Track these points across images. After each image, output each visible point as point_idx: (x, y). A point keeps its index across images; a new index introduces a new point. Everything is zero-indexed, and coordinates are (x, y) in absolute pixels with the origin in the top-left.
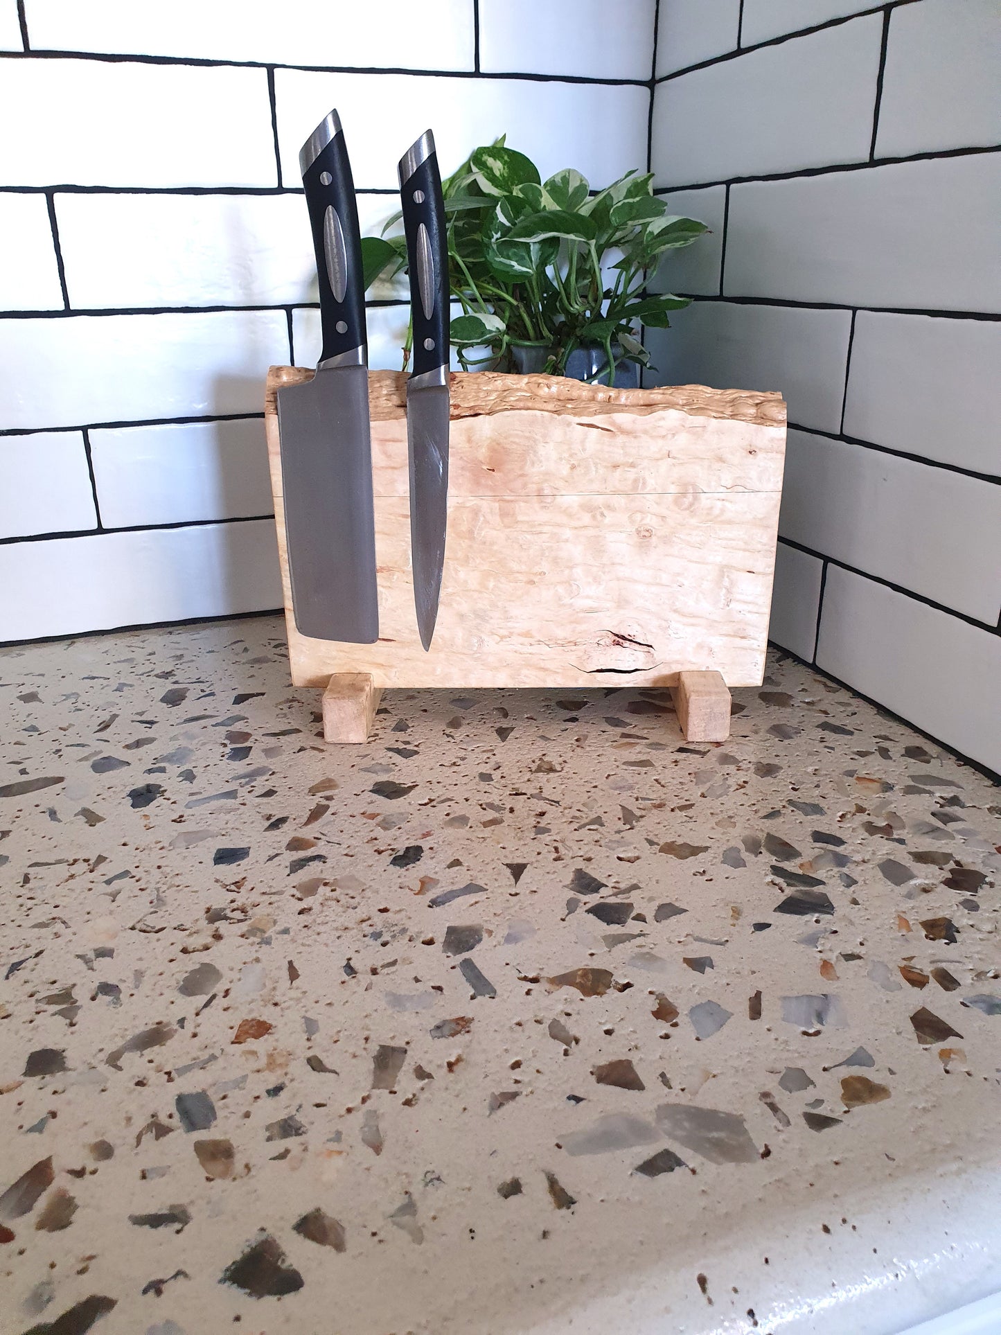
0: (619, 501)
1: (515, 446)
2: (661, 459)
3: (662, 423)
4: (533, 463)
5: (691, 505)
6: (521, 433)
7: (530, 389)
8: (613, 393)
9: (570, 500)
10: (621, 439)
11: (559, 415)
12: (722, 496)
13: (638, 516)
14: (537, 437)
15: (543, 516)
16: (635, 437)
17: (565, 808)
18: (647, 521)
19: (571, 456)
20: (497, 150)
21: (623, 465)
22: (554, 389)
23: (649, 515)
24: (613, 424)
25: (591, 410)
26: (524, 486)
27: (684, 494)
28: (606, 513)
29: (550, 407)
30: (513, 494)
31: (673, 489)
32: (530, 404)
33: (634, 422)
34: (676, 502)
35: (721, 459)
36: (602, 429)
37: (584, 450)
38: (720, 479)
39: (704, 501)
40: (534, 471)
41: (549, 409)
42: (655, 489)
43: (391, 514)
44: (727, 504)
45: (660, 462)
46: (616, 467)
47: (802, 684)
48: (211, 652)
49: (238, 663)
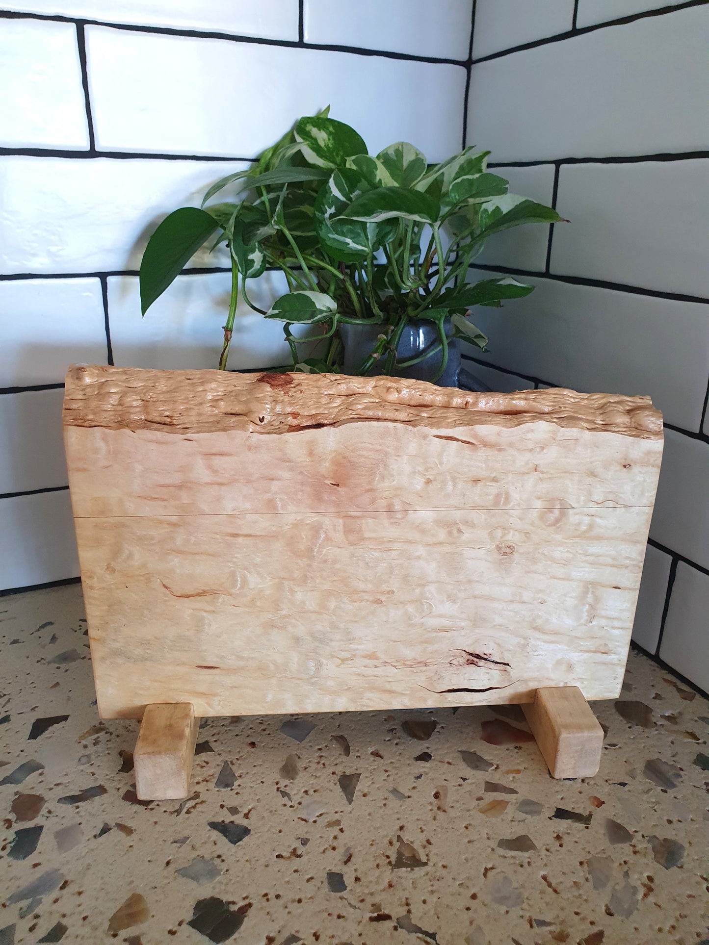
0: (480, 517)
1: (363, 460)
2: (528, 473)
3: (529, 436)
4: (383, 478)
5: (558, 520)
6: (370, 446)
7: (377, 393)
8: (470, 398)
9: (425, 515)
10: (483, 453)
11: (414, 426)
12: (592, 511)
13: (499, 533)
14: (389, 450)
15: (392, 532)
16: (500, 450)
18: (509, 537)
19: (427, 469)
20: (321, 121)
21: (485, 479)
22: (405, 393)
23: (512, 531)
24: (475, 436)
25: (449, 421)
26: (373, 501)
27: (550, 510)
28: (463, 528)
29: (402, 416)
30: (360, 510)
31: (539, 504)
32: (379, 414)
33: (498, 434)
34: (542, 517)
35: (592, 474)
36: (463, 442)
37: (441, 464)
38: (590, 493)
39: (573, 518)
40: (384, 486)
41: (402, 419)
42: (519, 505)
43: (216, 533)
44: (598, 520)
45: (526, 477)
46: (476, 481)
47: (653, 686)
48: (15, 642)
49: (43, 662)
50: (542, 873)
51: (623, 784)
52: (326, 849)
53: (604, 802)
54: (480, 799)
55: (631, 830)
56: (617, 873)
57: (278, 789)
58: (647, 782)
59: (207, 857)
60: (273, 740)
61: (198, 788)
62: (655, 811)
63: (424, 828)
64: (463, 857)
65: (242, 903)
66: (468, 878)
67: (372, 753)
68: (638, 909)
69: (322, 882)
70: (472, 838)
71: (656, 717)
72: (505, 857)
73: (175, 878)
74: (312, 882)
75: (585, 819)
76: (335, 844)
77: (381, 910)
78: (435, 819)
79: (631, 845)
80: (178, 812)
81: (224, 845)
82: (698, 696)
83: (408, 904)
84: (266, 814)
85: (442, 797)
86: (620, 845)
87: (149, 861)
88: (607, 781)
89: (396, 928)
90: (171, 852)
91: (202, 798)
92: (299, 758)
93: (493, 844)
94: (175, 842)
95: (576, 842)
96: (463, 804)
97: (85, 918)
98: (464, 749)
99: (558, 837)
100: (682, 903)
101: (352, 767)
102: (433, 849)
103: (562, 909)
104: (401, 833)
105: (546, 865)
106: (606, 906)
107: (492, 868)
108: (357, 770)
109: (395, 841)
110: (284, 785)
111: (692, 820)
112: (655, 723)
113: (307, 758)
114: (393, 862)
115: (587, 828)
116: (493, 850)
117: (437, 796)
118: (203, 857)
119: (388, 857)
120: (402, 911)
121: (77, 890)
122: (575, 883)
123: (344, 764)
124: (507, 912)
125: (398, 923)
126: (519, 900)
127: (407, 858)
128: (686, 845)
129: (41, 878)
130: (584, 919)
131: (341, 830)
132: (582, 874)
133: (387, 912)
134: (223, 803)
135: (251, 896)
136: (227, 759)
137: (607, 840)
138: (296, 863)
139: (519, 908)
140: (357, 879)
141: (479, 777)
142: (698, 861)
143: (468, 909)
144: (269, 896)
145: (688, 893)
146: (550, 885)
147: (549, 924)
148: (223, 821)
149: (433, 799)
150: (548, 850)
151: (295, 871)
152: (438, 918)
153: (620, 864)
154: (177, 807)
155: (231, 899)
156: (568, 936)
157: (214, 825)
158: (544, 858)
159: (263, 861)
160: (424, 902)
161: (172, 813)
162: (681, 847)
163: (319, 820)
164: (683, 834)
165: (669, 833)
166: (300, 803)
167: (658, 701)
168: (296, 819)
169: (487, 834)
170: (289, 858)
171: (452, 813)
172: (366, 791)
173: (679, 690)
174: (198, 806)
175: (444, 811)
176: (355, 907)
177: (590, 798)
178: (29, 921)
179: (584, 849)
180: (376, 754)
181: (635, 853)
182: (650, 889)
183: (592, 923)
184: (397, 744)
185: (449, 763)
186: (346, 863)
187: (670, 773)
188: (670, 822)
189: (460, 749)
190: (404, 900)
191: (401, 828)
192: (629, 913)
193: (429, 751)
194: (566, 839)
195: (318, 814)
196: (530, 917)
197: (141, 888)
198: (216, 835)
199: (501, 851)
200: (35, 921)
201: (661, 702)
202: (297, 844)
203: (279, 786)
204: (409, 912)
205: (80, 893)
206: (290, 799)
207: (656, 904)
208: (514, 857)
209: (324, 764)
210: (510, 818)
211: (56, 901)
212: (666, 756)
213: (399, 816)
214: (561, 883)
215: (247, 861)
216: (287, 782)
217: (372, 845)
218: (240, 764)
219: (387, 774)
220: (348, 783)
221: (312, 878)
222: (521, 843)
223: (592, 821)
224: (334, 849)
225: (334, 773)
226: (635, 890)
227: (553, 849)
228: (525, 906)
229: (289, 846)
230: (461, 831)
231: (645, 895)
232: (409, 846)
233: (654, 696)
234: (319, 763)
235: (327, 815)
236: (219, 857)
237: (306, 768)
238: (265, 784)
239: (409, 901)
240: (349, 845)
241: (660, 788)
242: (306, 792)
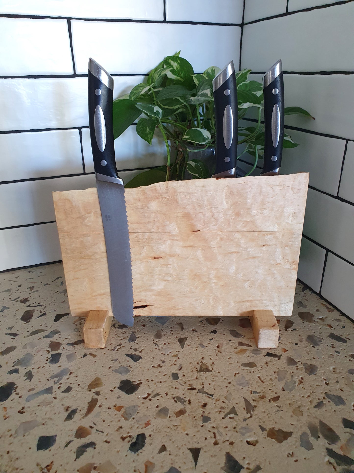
17: (216, 400)
47: (316, 306)
48: (47, 284)
49: (58, 292)
50: (258, 375)
51: (297, 344)
52: (172, 365)
53: (287, 351)
54: (236, 348)
55: (297, 361)
56: (288, 376)
57: (153, 342)
58: (307, 343)
59: (125, 366)
60: (152, 324)
61: (121, 342)
62: (308, 354)
63: (212, 358)
64: (227, 369)
65: (138, 382)
66: (228, 377)
67: (193, 330)
68: (295, 389)
69: (170, 376)
70: (231, 363)
71: (315, 319)
72: (244, 370)
73: (112, 373)
74: (166, 376)
75: (279, 357)
76: (175, 363)
77: (192, 386)
78: (216, 355)
79: (296, 366)
80: (113, 350)
81: (131, 362)
82: (335, 310)
83: (203, 385)
84: (148, 352)
85: (220, 347)
86: (291, 366)
87: (102, 367)
88: (290, 343)
89: (198, 393)
90: (111, 364)
91: (123, 345)
92: (163, 331)
93: (239, 365)
94: (113, 360)
95: (274, 365)
96: (229, 350)
97: (79, 385)
98: (231, 329)
99: (266, 363)
100: (314, 388)
101: (184, 335)
102: (215, 366)
103: (264, 388)
104: (202, 360)
105: (260, 373)
106: (283, 387)
107: (238, 373)
108: (186, 336)
109: (200, 363)
110: (156, 341)
111: (323, 358)
112: (314, 321)
113: (166, 331)
114: (198, 370)
115: (279, 360)
116: (239, 367)
117: (218, 347)
118: (123, 366)
119: (196, 368)
120: (201, 387)
121: (76, 375)
122: (271, 379)
123: (181, 334)
124: (242, 388)
125: (199, 391)
126: (247, 384)
127: (204, 369)
128: (319, 367)
129: (62, 371)
130: (273, 391)
131: (178, 358)
132: (274, 376)
133: (194, 387)
134: (131, 347)
135: (142, 380)
136: (133, 331)
137: (287, 364)
138: (160, 369)
139: (247, 387)
140: (184, 376)
141: (237, 340)
142: (323, 373)
143: (227, 387)
144: (149, 380)
145: (317, 384)
146: (261, 380)
147: (259, 393)
148: (131, 354)
149: (216, 348)
150: (261, 367)
151: (159, 372)
152: (215, 389)
153: (290, 373)
154: (113, 348)
155: (134, 381)
156: (265, 397)
157: (127, 355)
158: (260, 370)
159: (147, 368)
160: (210, 384)
161: (111, 350)
162: (317, 368)
163: (170, 354)
164: (319, 363)
165: (313, 362)
166: (162, 348)
167: (317, 312)
168: (160, 354)
169: (237, 361)
170: (157, 367)
171: (224, 353)
172: (189, 344)
173: (327, 308)
174: (121, 348)
175: (221, 352)
176: (182, 385)
177: (282, 349)
178: (58, 385)
179: (276, 367)
180: (194, 330)
181: (297, 369)
182: (301, 382)
183: (276, 393)
184: (203, 327)
185: (224, 334)
186: (179, 370)
187: (318, 340)
188: (314, 358)
189: (229, 329)
190: (202, 383)
191: (203, 358)
192: (291, 390)
193: (216, 330)
194: (270, 364)
195: (169, 352)
196: (251, 390)
197: (100, 376)
198: (128, 358)
199: (243, 368)
200: (60, 385)
201: (318, 313)
202: (161, 363)
203: (154, 341)
204: (203, 387)
205: (77, 376)
206: (158, 346)
207: (303, 387)
208: (247, 370)
209: (172, 334)
210: (247, 356)
211: (68, 379)
212: (317, 334)
213: (202, 354)
214: (265, 379)
215: (140, 368)
216: (157, 340)
217: (190, 364)
218: (138, 333)
219: (198, 338)
220: (182, 341)
221: (166, 375)
222: (251, 365)
223: (281, 357)
224: (175, 365)
225: (176, 337)
226: (295, 382)
227: (264, 367)
228: (249, 386)
229: (157, 363)
230: (227, 360)
231: (299, 384)
232: (205, 365)
233: (316, 310)
234: (170, 333)
235: (173, 353)
236: (130, 366)
237: (165, 335)
238: (148, 341)
239: (204, 384)
240: (181, 364)
241: (312, 346)
242: (165, 344)
